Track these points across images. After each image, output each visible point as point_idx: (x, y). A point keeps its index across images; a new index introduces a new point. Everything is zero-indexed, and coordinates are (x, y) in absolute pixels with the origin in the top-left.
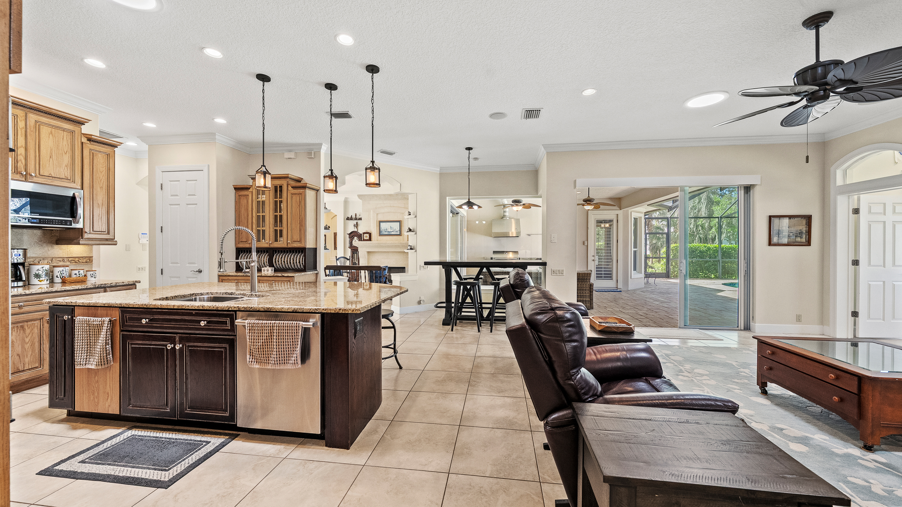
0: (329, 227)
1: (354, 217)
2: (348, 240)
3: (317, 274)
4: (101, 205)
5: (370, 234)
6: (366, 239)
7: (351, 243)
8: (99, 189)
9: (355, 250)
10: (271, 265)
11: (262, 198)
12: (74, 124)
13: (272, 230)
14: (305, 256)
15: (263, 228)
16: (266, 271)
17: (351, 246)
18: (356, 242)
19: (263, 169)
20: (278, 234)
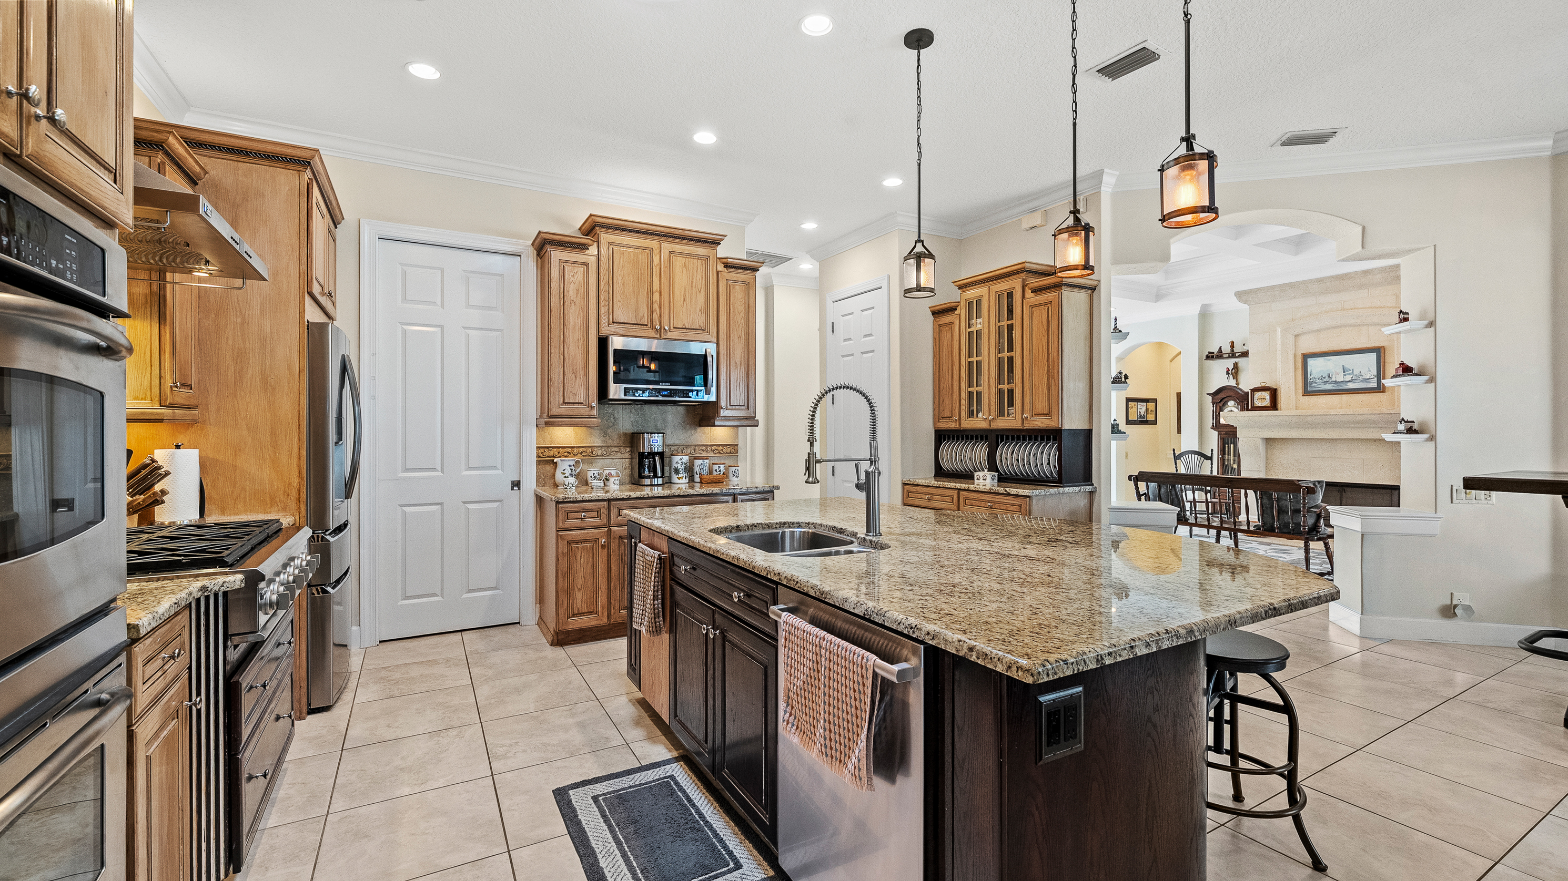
0: (1126, 377)
1: (1226, 349)
2: (1209, 408)
3: (1091, 493)
4: (739, 364)
5: (1274, 393)
6: (1260, 405)
7: (1217, 416)
8: (736, 340)
9: (1228, 435)
10: (993, 467)
11: (979, 324)
12: (710, 247)
13: (993, 390)
14: (1059, 449)
15: (977, 389)
16: (981, 480)
17: (1217, 426)
18: (1232, 414)
19: (919, 248)
20: (1006, 400)
